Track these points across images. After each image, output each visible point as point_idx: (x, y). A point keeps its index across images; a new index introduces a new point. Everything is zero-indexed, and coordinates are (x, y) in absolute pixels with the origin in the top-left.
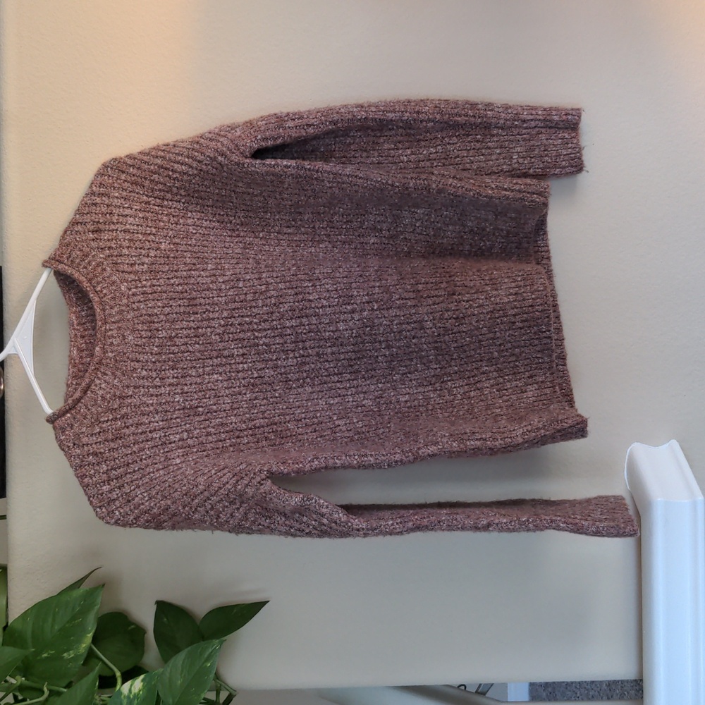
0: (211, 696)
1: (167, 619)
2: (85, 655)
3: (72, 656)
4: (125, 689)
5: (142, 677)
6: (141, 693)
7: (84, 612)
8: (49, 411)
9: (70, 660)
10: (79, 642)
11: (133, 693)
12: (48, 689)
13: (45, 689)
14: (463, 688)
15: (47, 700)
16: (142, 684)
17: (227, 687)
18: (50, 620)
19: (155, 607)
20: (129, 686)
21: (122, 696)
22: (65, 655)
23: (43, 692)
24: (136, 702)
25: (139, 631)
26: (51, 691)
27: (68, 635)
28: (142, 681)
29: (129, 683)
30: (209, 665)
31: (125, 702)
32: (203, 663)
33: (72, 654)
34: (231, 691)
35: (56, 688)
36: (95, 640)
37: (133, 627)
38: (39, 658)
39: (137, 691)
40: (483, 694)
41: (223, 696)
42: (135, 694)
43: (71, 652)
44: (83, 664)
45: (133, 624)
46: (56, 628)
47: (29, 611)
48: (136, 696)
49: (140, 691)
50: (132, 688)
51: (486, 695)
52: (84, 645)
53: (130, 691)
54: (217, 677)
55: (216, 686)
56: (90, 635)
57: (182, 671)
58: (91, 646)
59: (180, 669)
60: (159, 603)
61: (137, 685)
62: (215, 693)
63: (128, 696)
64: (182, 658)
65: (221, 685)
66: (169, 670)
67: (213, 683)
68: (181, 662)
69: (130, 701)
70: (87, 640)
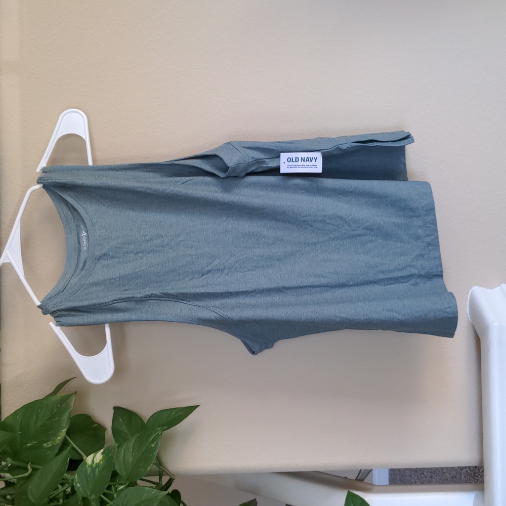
0: (156, 479)
1: (122, 419)
2: (60, 445)
3: (50, 445)
4: (89, 460)
5: (102, 451)
6: (101, 463)
7: (60, 413)
8: (38, 303)
9: (49, 448)
10: (56, 436)
11: (95, 463)
12: (31, 468)
13: (29, 467)
15: (30, 476)
16: (102, 456)
17: (167, 472)
18: (34, 417)
19: (112, 412)
20: (92, 457)
21: (87, 466)
22: (45, 445)
23: (27, 470)
24: (97, 470)
25: (101, 428)
26: (34, 469)
27: (48, 430)
28: (102, 453)
29: (92, 455)
30: (153, 446)
31: (89, 470)
32: (150, 444)
34: (172, 476)
35: (37, 466)
36: (68, 433)
37: (96, 425)
38: (24, 446)
39: (98, 461)
40: (362, 480)
42: (97, 464)
43: (49, 442)
44: (59, 451)
45: (96, 423)
46: (39, 424)
47: (19, 411)
48: (98, 465)
49: (100, 461)
50: (95, 460)
52: (60, 438)
53: (93, 461)
54: (159, 463)
55: (160, 471)
56: (64, 430)
58: (65, 437)
59: (132, 450)
60: (116, 409)
61: (98, 457)
62: (158, 477)
63: (92, 466)
64: (133, 441)
65: (163, 470)
66: (123, 451)
67: (156, 468)
68: (132, 445)
69: (93, 469)
70: (63, 433)
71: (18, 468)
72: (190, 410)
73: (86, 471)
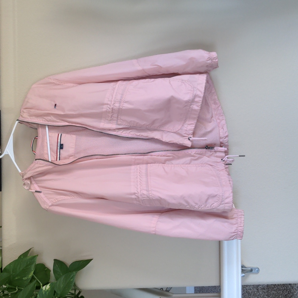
0: (73, 292)
1: (58, 265)
2: (31, 279)
4: (44, 288)
5: (49, 284)
7: (31, 264)
9: (26, 280)
10: (29, 274)
13: (17, 288)
14: (162, 289)
15: (17, 292)
17: (78, 289)
18: (19, 266)
19: (53, 262)
21: (43, 291)
22: (24, 278)
23: (16, 289)
24: (47, 293)
25: (49, 270)
26: (19, 289)
27: (25, 271)
28: (50, 285)
29: (45, 286)
30: (72, 280)
31: (44, 293)
32: (70, 280)
33: (26, 278)
34: (80, 290)
35: (20, 288)
36: (34, 273)
37: (46, 269)
38: (14, 279)
39: (48, 289)
40: (168, 291)
41: (77, 292)
43: (26, 277)
44: (30, 282)
46: (21, 269)
47: (12, 263)
48: (48, 290)
50: (46, 288)
51: (170, 292)
52: (30, 275)
54: (75, 285)
56: (33, 272)
57: (63, 282)
58: (33, 275)
59: (62, 282)
60: (55, 260)
61: (48, 287)
62: (74, 291)
63: (45, 291)
64: (63, 277)
65: (76, 288)
66: (58, 282)
67: (73, 287)
68: (63, 279)
69: (46, 292)
70: (32, 273)
71: (12, 288)
72: (89, 261)
73: (43, 293)
